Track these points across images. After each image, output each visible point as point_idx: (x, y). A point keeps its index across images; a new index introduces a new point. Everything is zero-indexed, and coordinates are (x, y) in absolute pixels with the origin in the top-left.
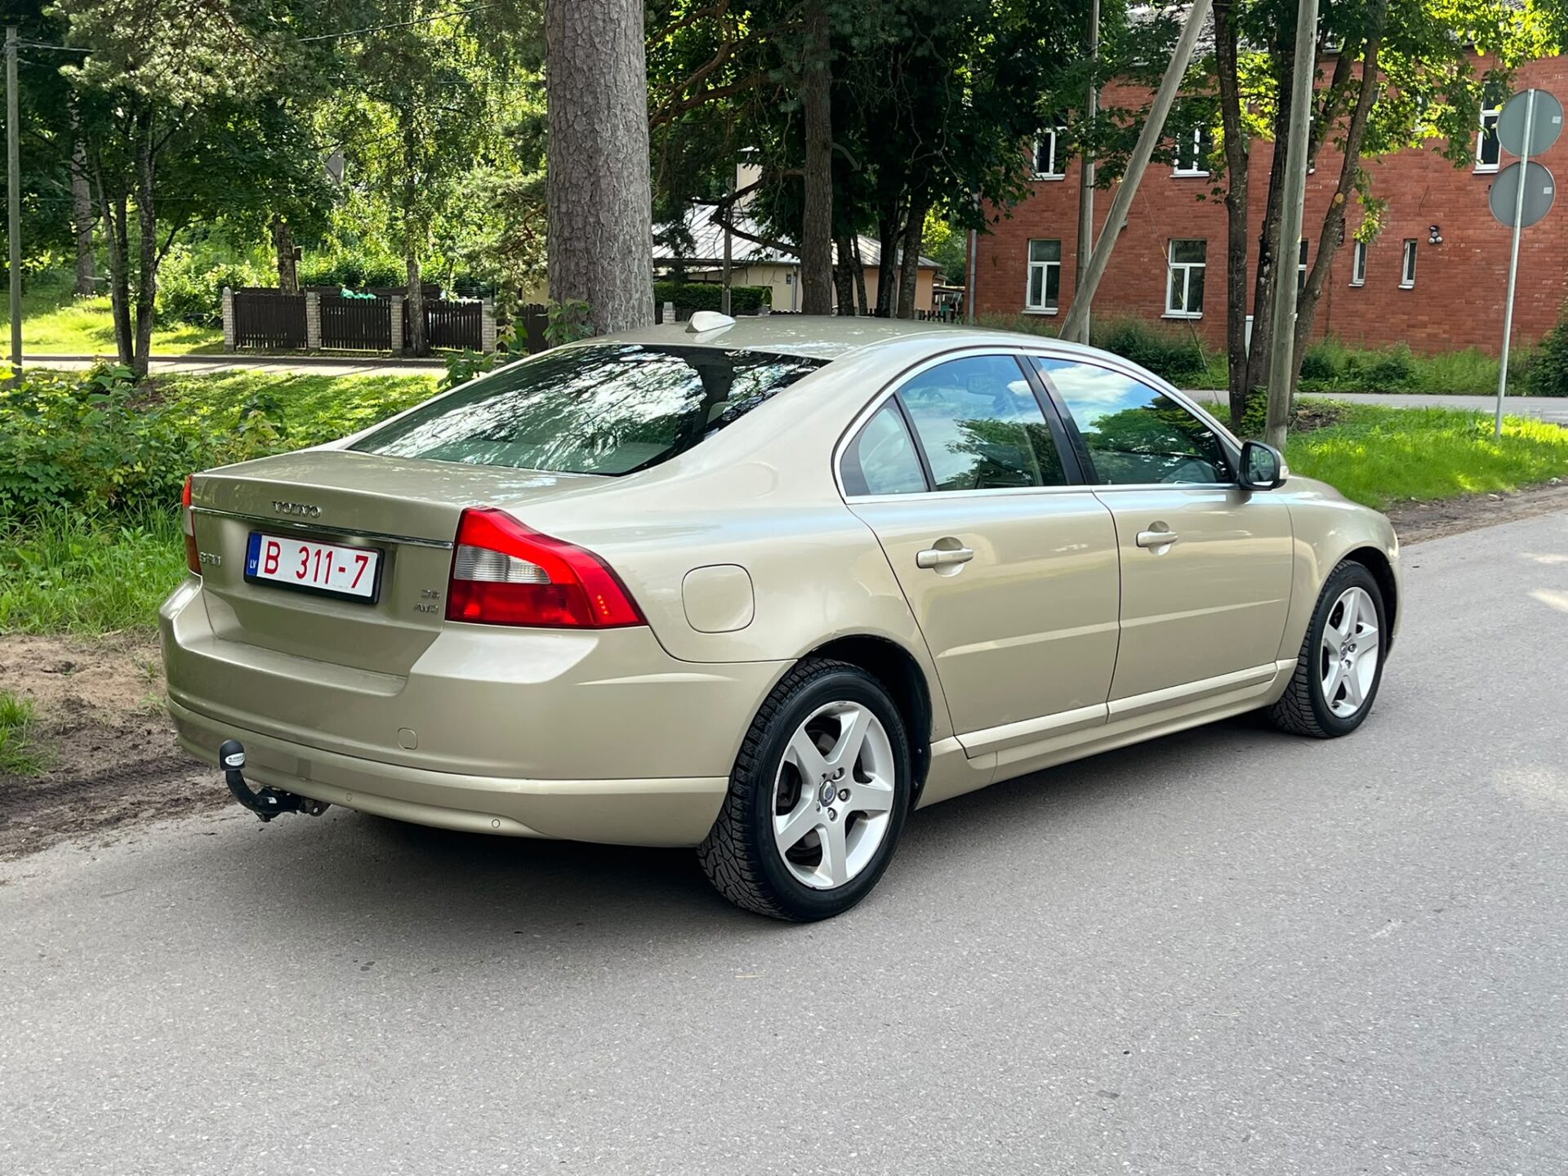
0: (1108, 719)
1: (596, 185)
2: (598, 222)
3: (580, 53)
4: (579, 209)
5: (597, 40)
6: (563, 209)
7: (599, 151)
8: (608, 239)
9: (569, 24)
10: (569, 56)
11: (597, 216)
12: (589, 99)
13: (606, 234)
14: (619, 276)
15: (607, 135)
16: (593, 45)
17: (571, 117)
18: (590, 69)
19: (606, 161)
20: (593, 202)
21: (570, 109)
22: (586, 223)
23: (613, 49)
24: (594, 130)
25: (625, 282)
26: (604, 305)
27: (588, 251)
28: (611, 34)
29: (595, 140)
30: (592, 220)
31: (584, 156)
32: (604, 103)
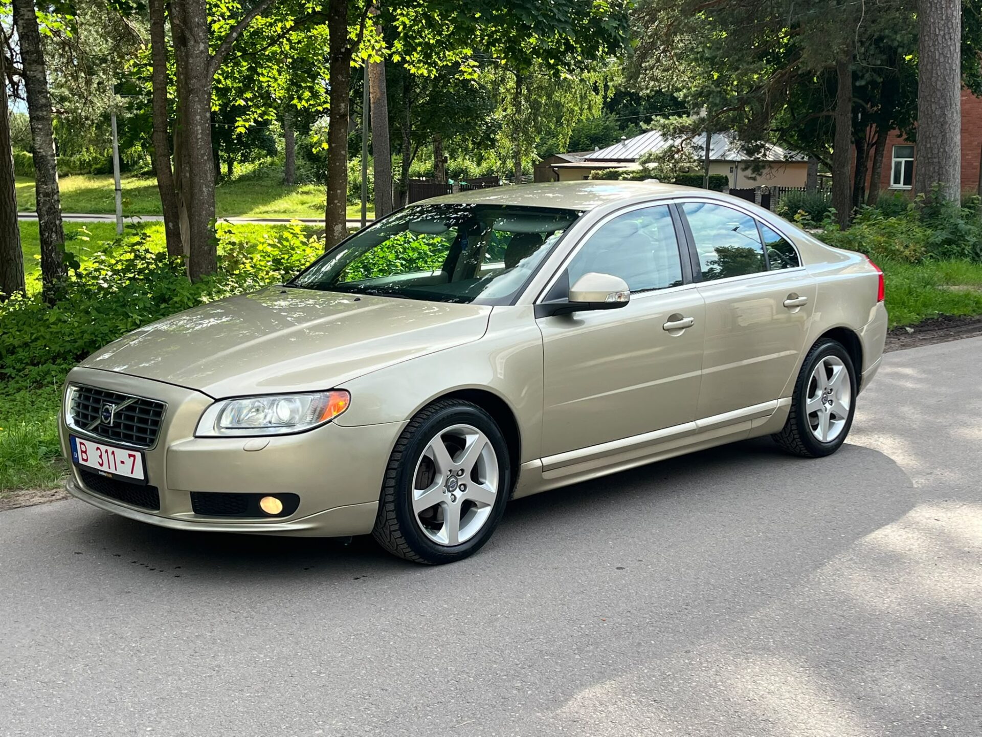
2: (945, 151)
3: (939, 83)
6: (928, 146)
7: (946, 123)
10: (934, 84)
11: (944, 149)
12: (942, 102)
14: (952, 173)
15: (950, 116)
16: (945, 80)
17: (934, 109)
18: (943, 90)
21: (933, 105)
24: (944, 114)
25: (954, 175)
29: (945, 118)
30: (942, 150)
31: (939, 125)
32: (949, 103)
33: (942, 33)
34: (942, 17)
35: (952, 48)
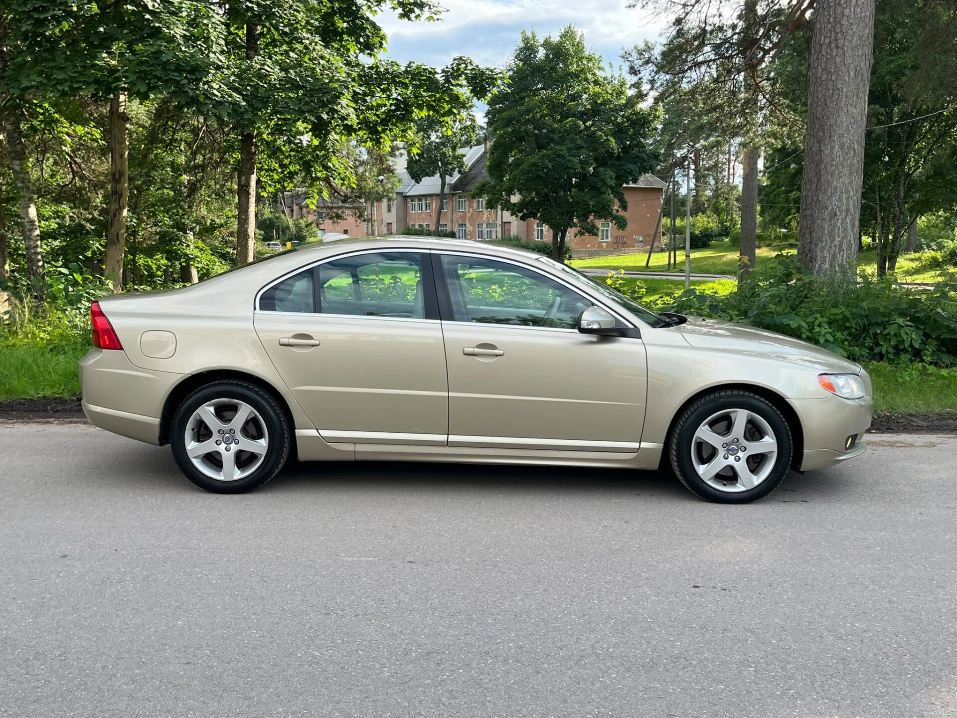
0: (448, 444)
1: (819, 180)
2: (818, 199)
3: (819, 109)
4: (810, 193)
5: (828, 101)
6: (804, 194)
7: (821, 161)
8: (822, 209)
9: (815, 94)
10: (814, 111)
11: (818, 196)
12: (821, 133)
13: (821, 206)
14: (827, 229)
15: (827, 152)
16: (826, 104)
17: (812, 144)
18: (823, 117)
19: (825, 166)
20: (817, 189)
21: (812, 140)
22: (812, 200)
23: (837, 104)
24: (821, 150)
25: (831, 232)
26: (816, 245)
27: (811, 215)
28: (837, 97)
29: (821, 155)
30: (815, 199)
31: (815, 164)
32: (827, 134)
33: (827, 41)
34: (829, 20)
35: (838, 60)
